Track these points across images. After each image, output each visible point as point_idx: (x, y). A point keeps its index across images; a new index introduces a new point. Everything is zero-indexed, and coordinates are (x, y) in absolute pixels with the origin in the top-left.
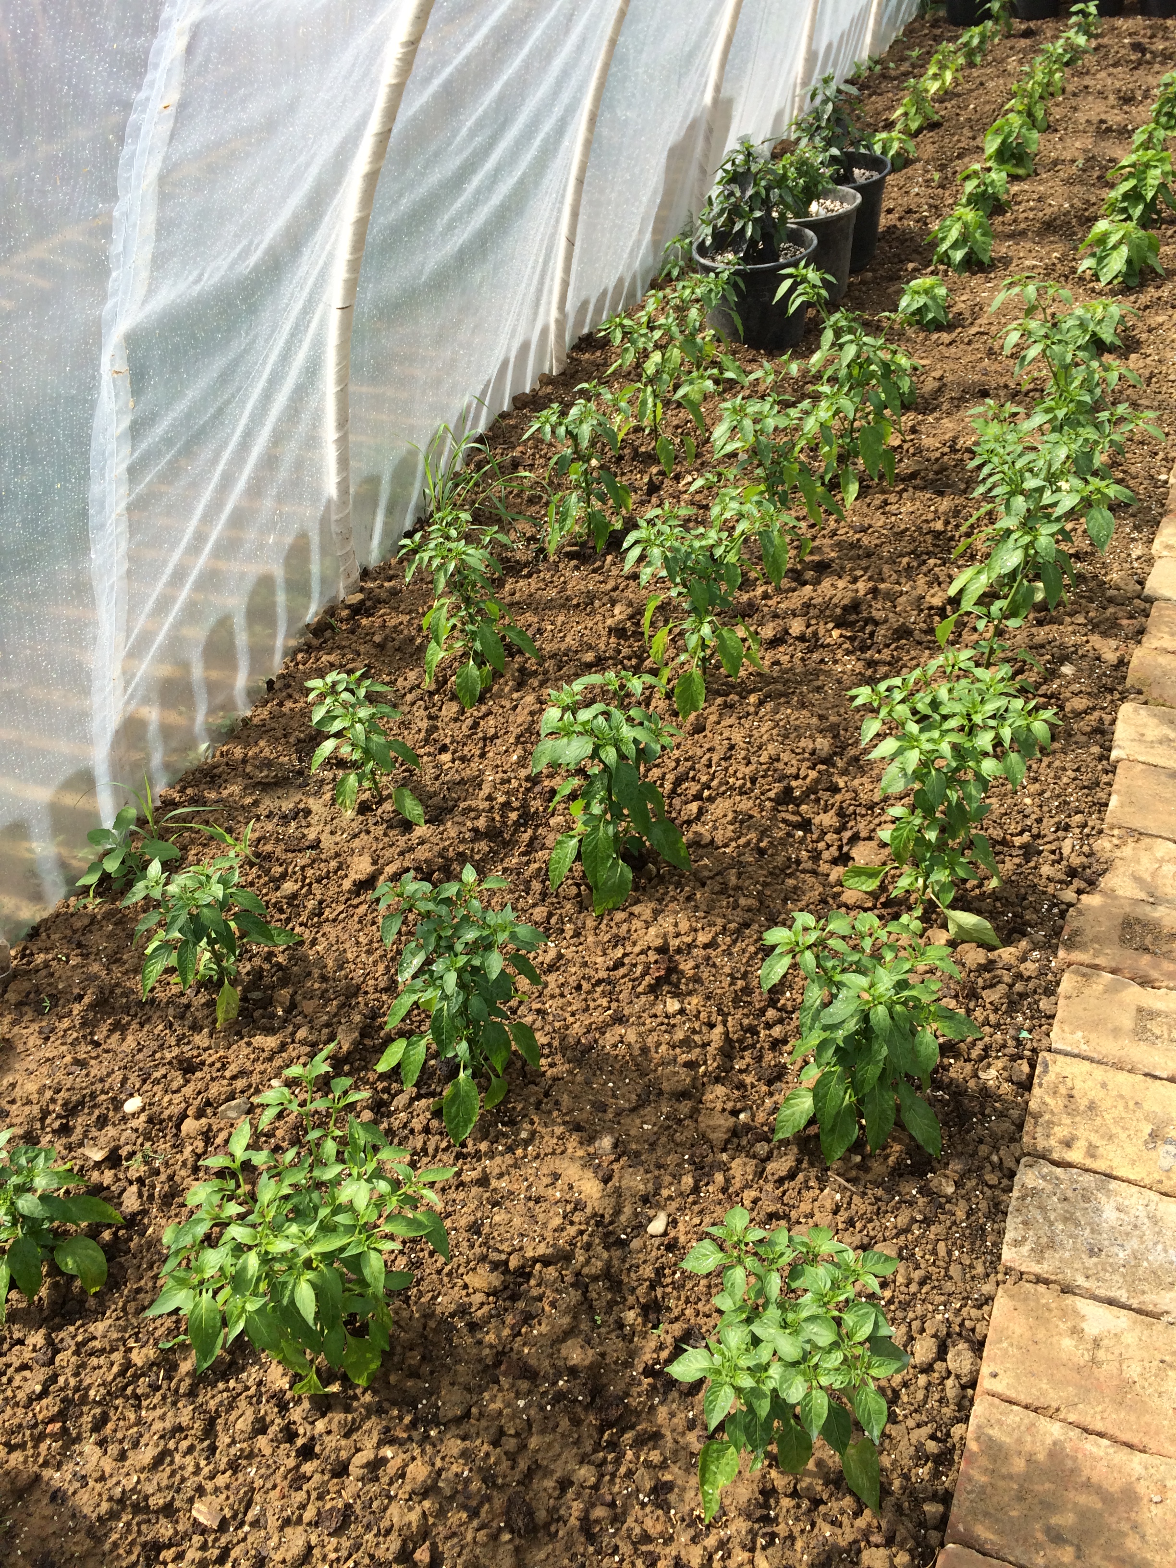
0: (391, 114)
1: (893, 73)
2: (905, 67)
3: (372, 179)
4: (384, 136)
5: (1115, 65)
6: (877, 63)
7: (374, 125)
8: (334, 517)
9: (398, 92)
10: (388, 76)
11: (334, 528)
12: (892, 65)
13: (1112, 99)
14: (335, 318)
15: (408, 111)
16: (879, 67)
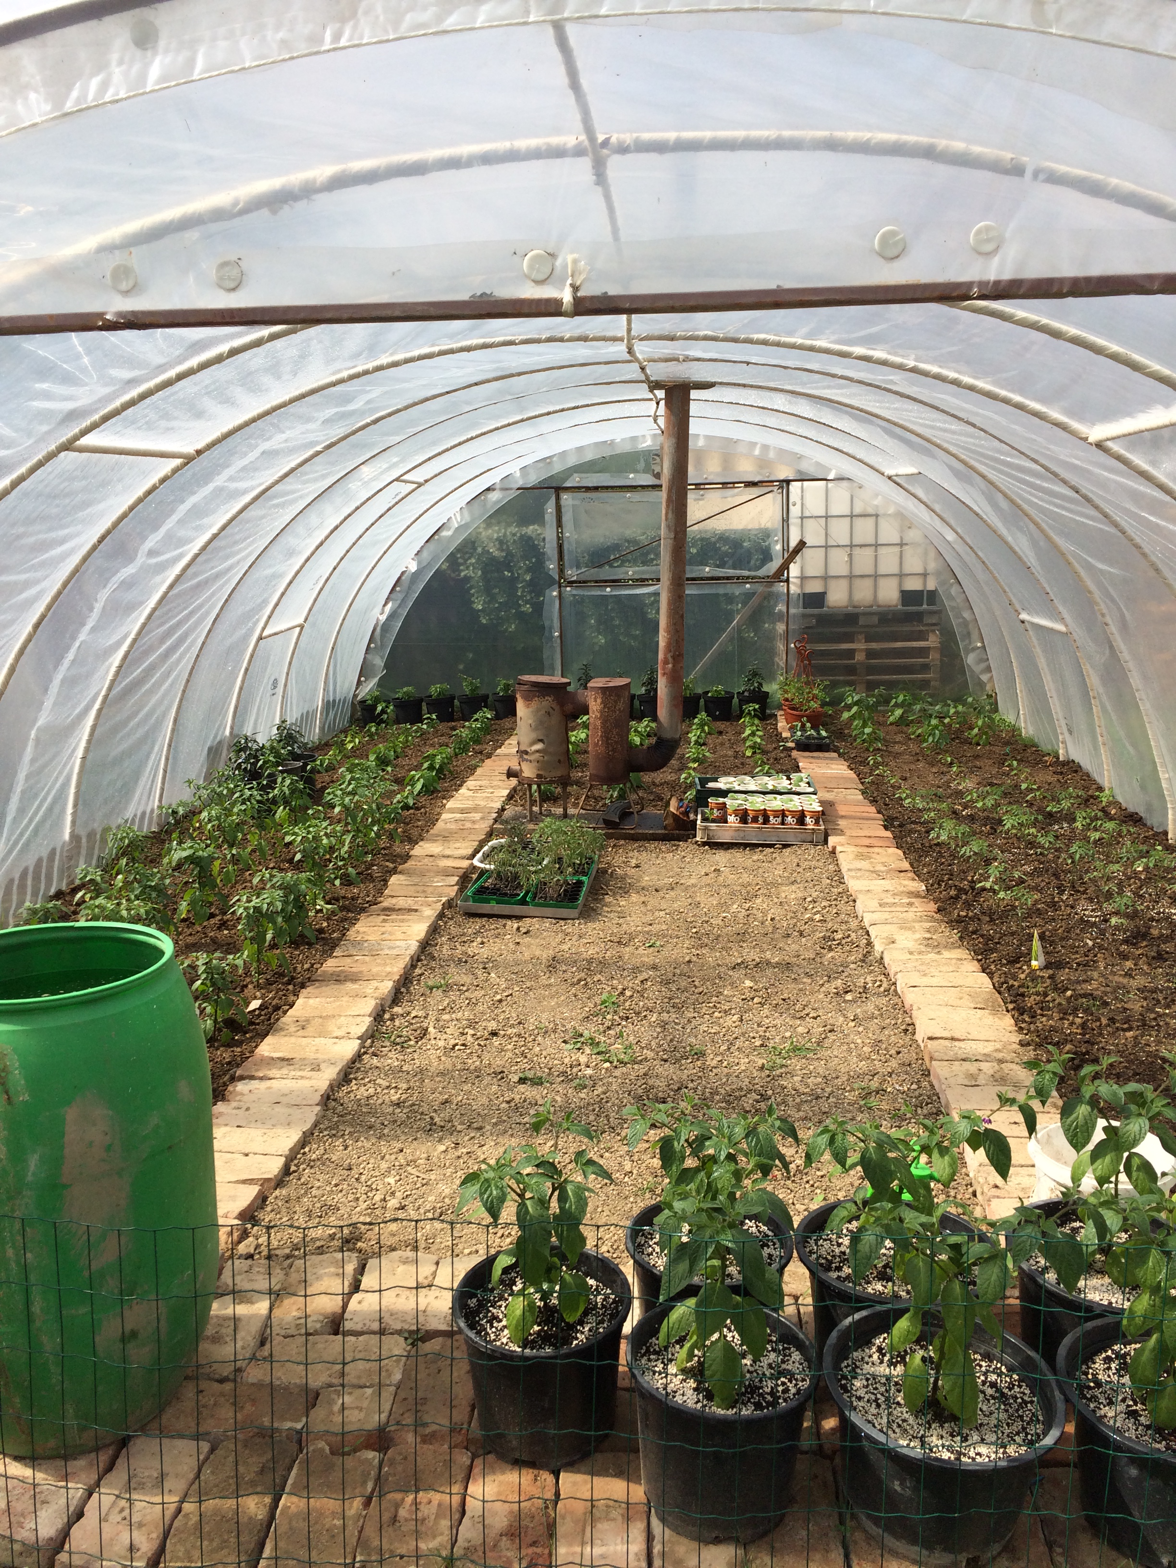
0: (110, 689)
3: (100, 711)
4: (106, 697)
7: (103, 693)
8: (66, 848)
9: (113, 682)
10: (110, 677)
11: (65, 854)
14: (78, 762)
15: (114, 692)
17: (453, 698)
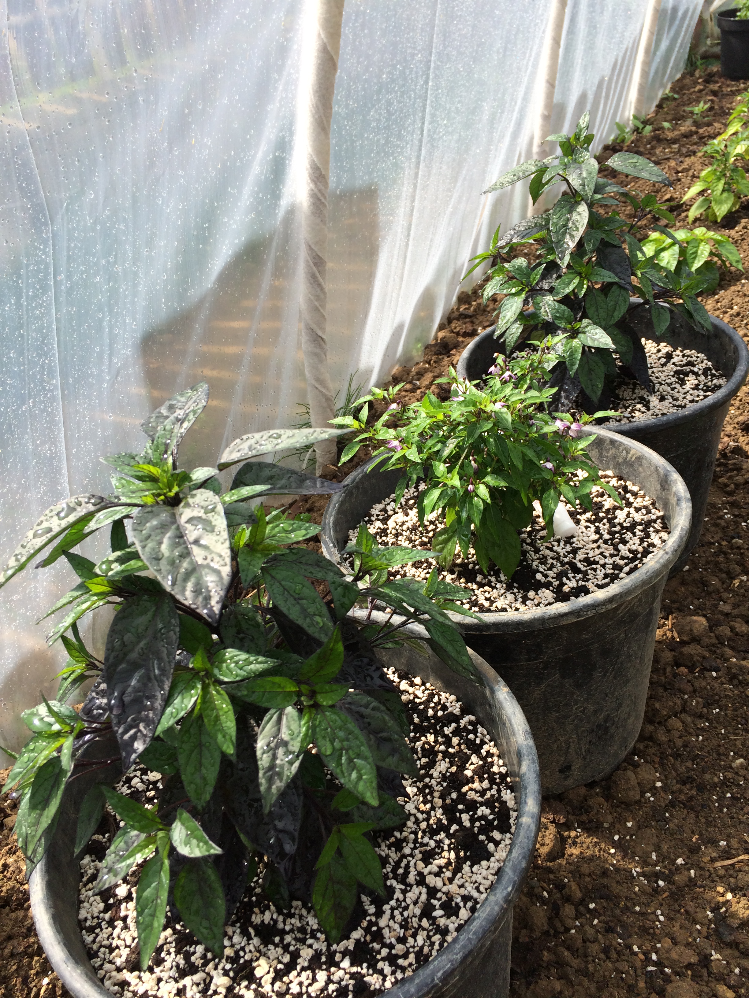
1: (670, 135)
2: (686, 126)
6: (645, 123)
12: (666, 125)
16: (649, 128)
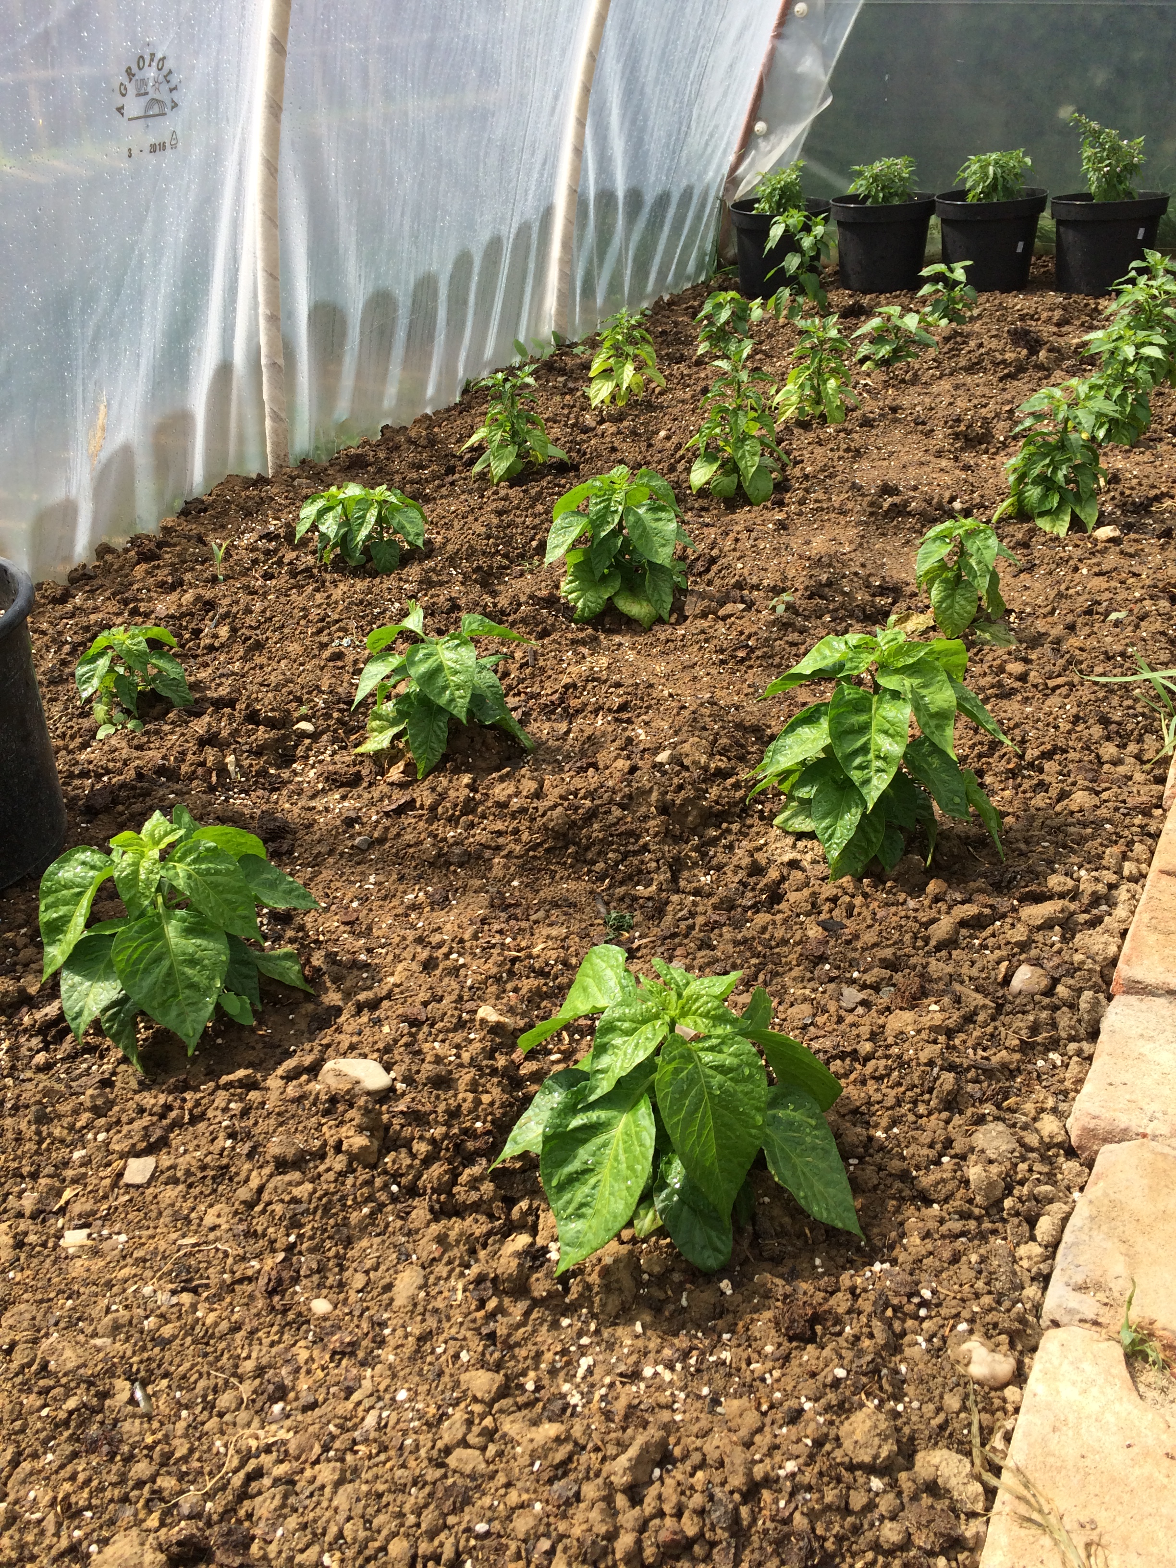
5: (971, 369)
13: (941, 437)
17: (1037, 204)
